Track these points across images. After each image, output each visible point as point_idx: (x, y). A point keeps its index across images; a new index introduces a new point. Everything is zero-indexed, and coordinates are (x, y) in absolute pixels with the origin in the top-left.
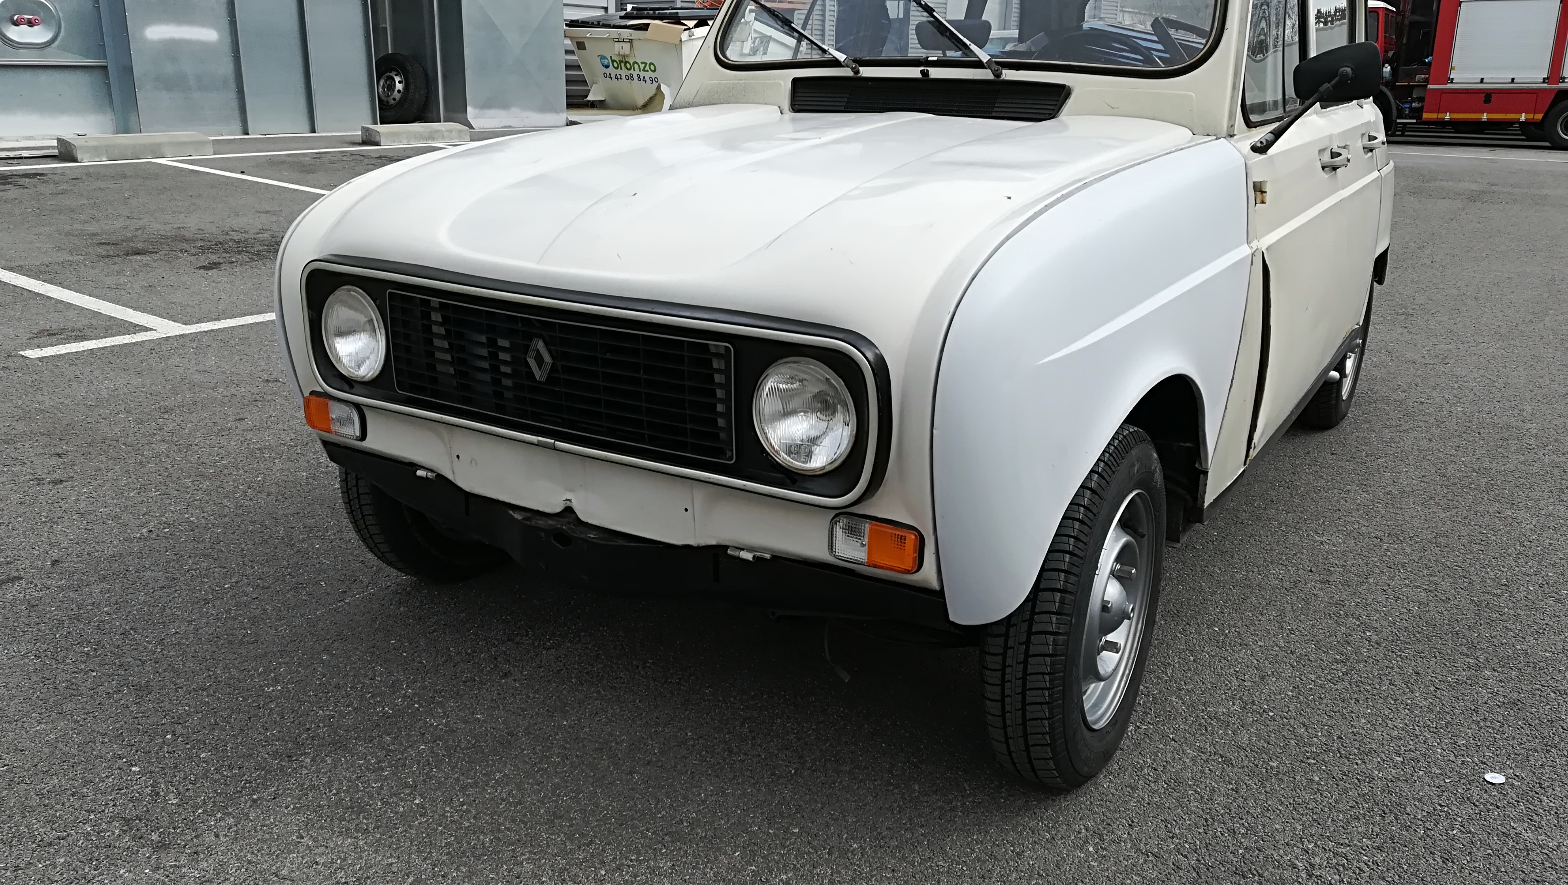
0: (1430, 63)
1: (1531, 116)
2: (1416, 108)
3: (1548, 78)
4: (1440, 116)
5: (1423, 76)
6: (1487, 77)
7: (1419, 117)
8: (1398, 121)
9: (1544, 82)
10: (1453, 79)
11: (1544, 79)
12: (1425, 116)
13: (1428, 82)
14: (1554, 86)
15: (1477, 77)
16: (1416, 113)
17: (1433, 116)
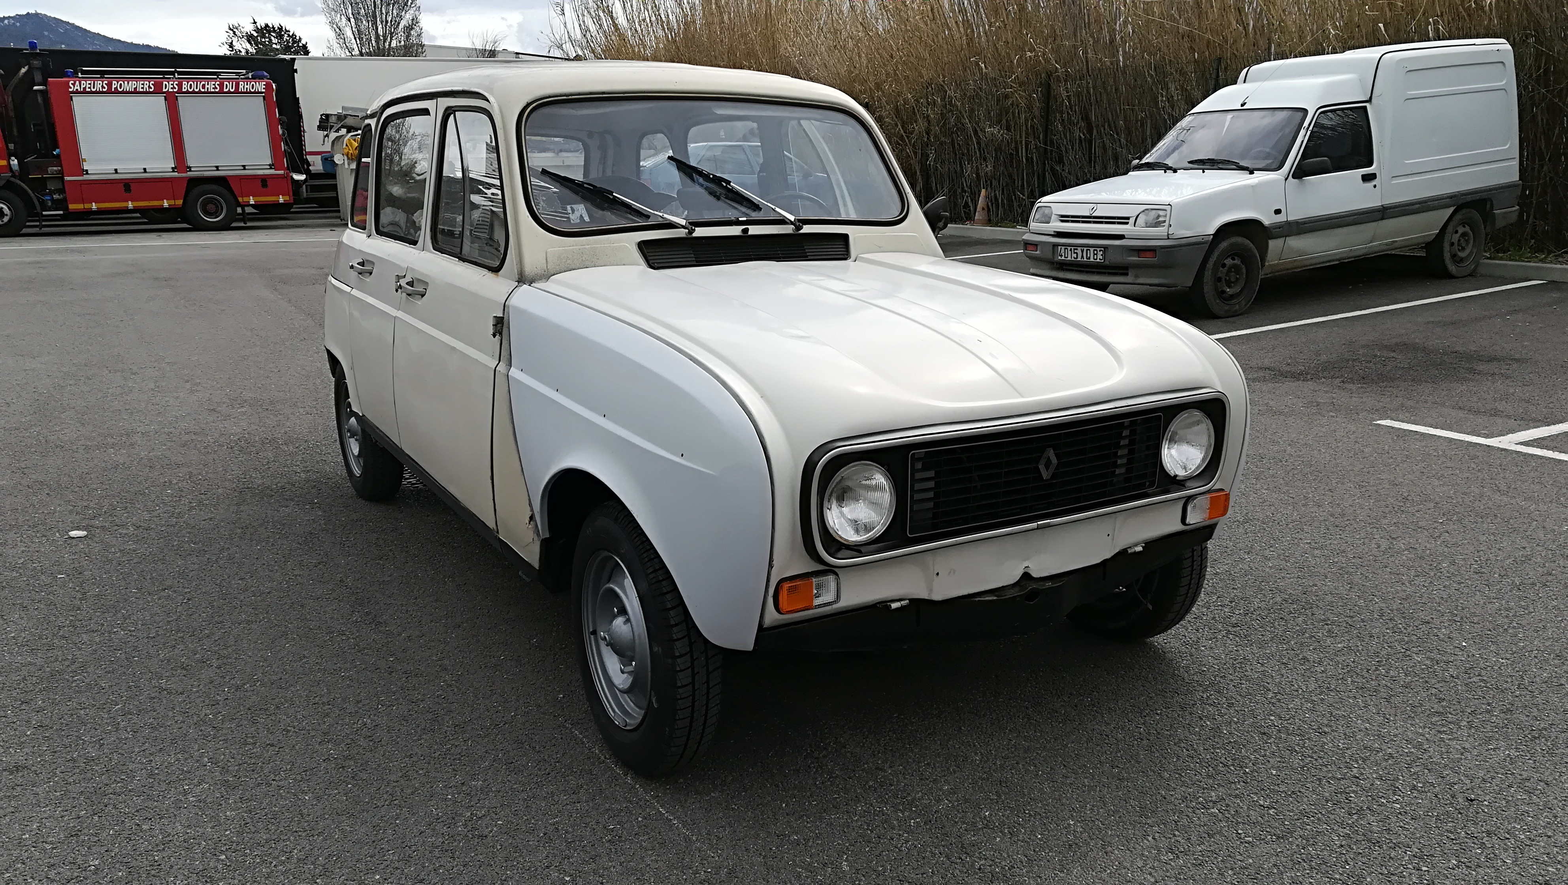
0: (58, 156)
1: (172, 202)
2: (58, 200)
3: (175, 168)
4: (87, 206)
5: (55, 168)
6: (120, 169)
7: (66, 209)
8: (44, 213)
9: (173, 171)
10: (87, 170)
11: (172, 168)
12: (72, 207)
13: (63, 174)
14: (184, 175)
15: (111, 168)
16: (61, 204)
17: (80, 206)
